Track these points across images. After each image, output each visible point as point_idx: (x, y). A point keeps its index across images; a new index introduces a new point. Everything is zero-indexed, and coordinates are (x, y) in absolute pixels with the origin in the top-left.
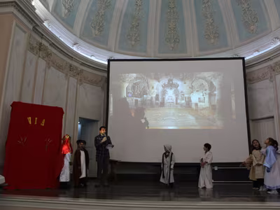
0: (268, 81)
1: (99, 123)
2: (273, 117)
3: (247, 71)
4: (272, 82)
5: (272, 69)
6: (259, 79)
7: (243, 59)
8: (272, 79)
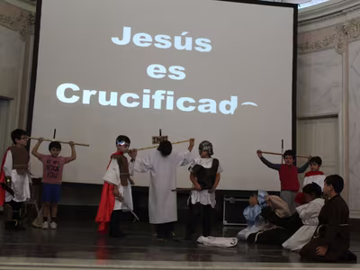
0: (333, 51)
1: (12, 103)
2: (336, 116)
3: (300, 30)
4: (341, 54)
5: (344, 30)
6: (318, 47)
7: (295, 6)
8: (340, 48)
